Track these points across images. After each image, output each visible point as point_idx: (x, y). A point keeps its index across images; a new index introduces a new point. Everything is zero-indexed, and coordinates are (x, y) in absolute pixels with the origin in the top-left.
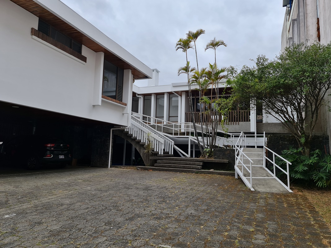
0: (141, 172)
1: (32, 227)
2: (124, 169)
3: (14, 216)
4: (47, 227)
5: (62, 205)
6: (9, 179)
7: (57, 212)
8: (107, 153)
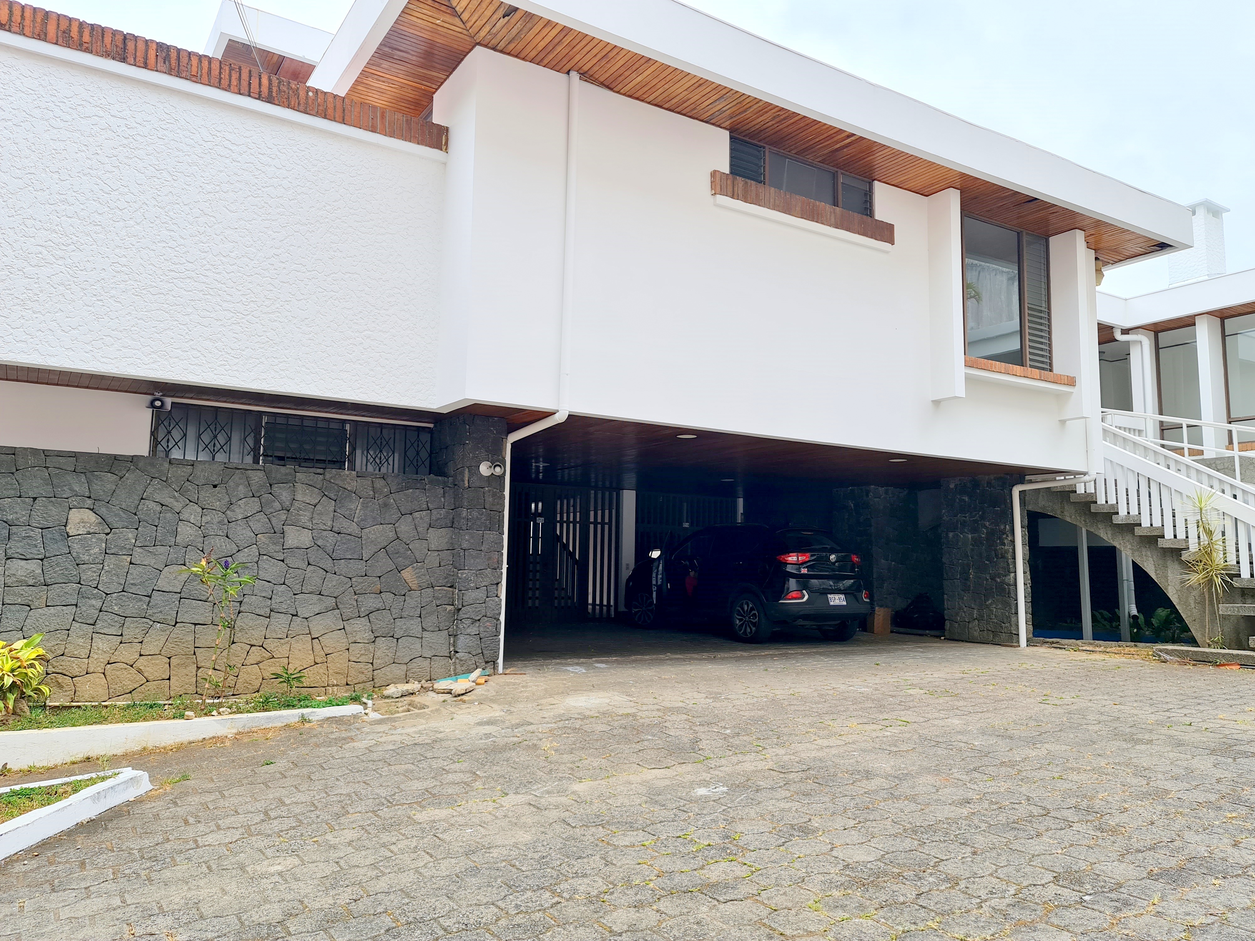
0: (1181, 673)
1: (783, 840)
2: (1093, 656)
3: (724, 793)
4: (832, 850)
5: (868, 775)
6: (688, 668)
7: (858, 801)
8: (1009, 585)
